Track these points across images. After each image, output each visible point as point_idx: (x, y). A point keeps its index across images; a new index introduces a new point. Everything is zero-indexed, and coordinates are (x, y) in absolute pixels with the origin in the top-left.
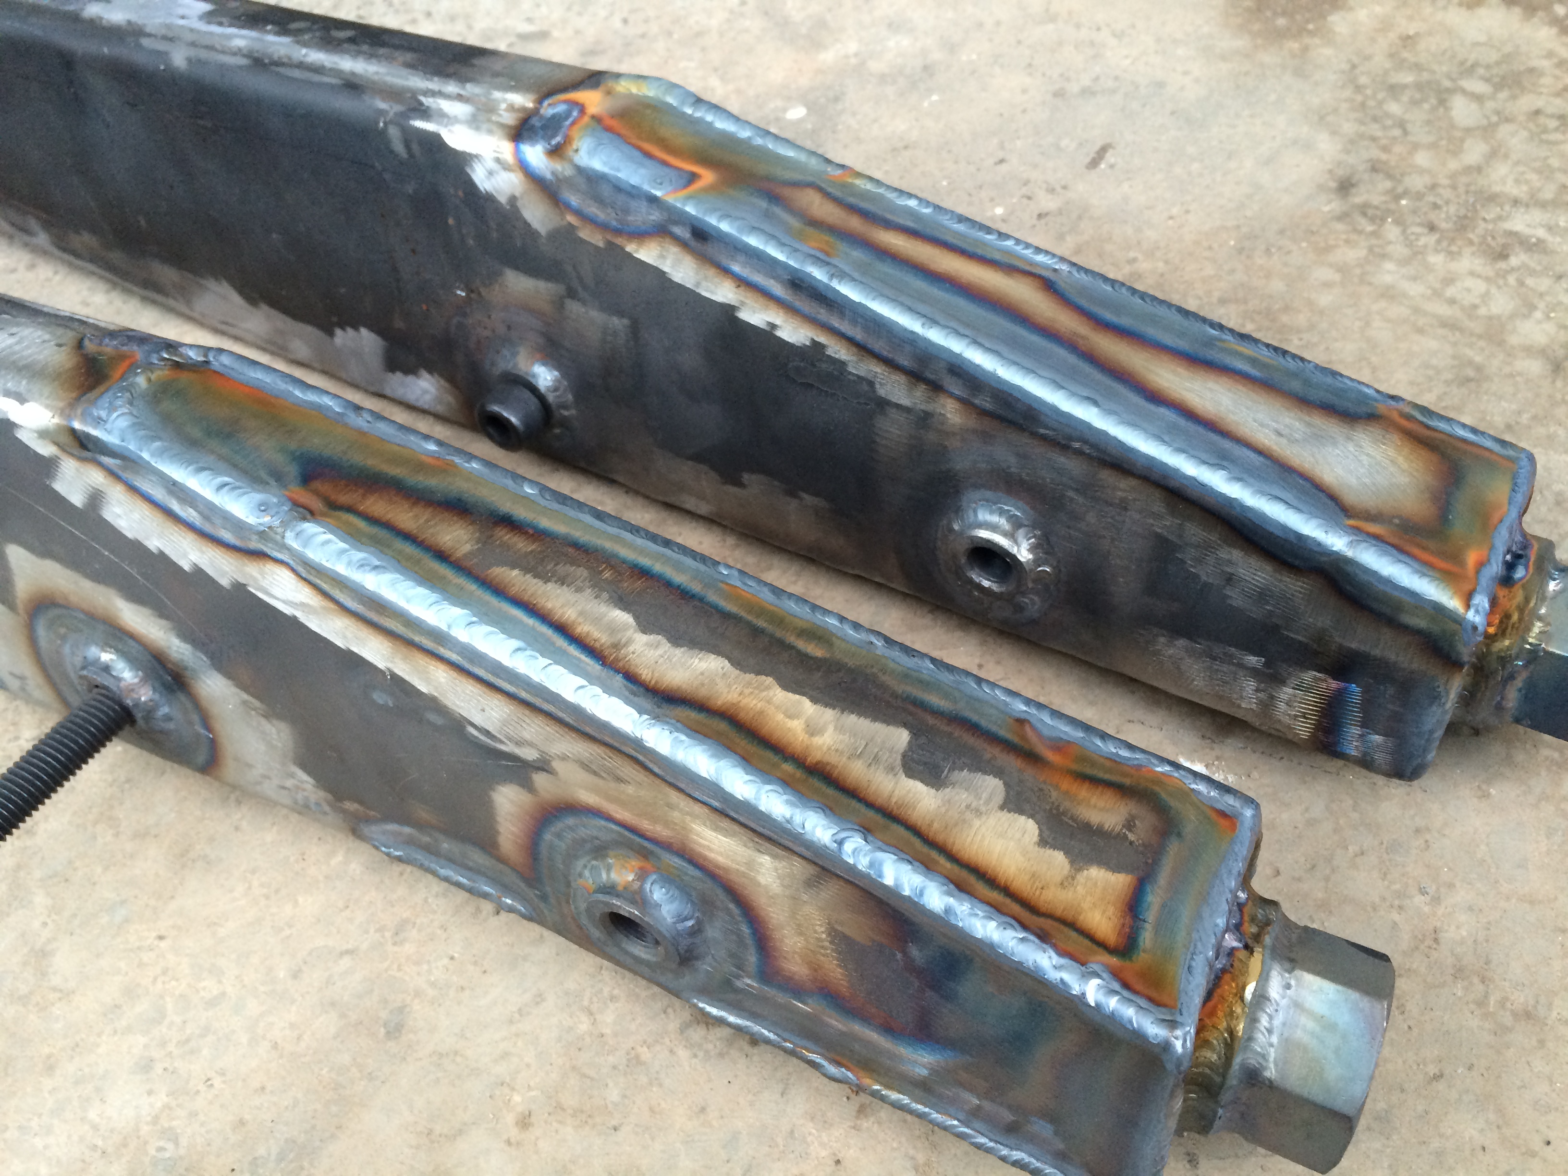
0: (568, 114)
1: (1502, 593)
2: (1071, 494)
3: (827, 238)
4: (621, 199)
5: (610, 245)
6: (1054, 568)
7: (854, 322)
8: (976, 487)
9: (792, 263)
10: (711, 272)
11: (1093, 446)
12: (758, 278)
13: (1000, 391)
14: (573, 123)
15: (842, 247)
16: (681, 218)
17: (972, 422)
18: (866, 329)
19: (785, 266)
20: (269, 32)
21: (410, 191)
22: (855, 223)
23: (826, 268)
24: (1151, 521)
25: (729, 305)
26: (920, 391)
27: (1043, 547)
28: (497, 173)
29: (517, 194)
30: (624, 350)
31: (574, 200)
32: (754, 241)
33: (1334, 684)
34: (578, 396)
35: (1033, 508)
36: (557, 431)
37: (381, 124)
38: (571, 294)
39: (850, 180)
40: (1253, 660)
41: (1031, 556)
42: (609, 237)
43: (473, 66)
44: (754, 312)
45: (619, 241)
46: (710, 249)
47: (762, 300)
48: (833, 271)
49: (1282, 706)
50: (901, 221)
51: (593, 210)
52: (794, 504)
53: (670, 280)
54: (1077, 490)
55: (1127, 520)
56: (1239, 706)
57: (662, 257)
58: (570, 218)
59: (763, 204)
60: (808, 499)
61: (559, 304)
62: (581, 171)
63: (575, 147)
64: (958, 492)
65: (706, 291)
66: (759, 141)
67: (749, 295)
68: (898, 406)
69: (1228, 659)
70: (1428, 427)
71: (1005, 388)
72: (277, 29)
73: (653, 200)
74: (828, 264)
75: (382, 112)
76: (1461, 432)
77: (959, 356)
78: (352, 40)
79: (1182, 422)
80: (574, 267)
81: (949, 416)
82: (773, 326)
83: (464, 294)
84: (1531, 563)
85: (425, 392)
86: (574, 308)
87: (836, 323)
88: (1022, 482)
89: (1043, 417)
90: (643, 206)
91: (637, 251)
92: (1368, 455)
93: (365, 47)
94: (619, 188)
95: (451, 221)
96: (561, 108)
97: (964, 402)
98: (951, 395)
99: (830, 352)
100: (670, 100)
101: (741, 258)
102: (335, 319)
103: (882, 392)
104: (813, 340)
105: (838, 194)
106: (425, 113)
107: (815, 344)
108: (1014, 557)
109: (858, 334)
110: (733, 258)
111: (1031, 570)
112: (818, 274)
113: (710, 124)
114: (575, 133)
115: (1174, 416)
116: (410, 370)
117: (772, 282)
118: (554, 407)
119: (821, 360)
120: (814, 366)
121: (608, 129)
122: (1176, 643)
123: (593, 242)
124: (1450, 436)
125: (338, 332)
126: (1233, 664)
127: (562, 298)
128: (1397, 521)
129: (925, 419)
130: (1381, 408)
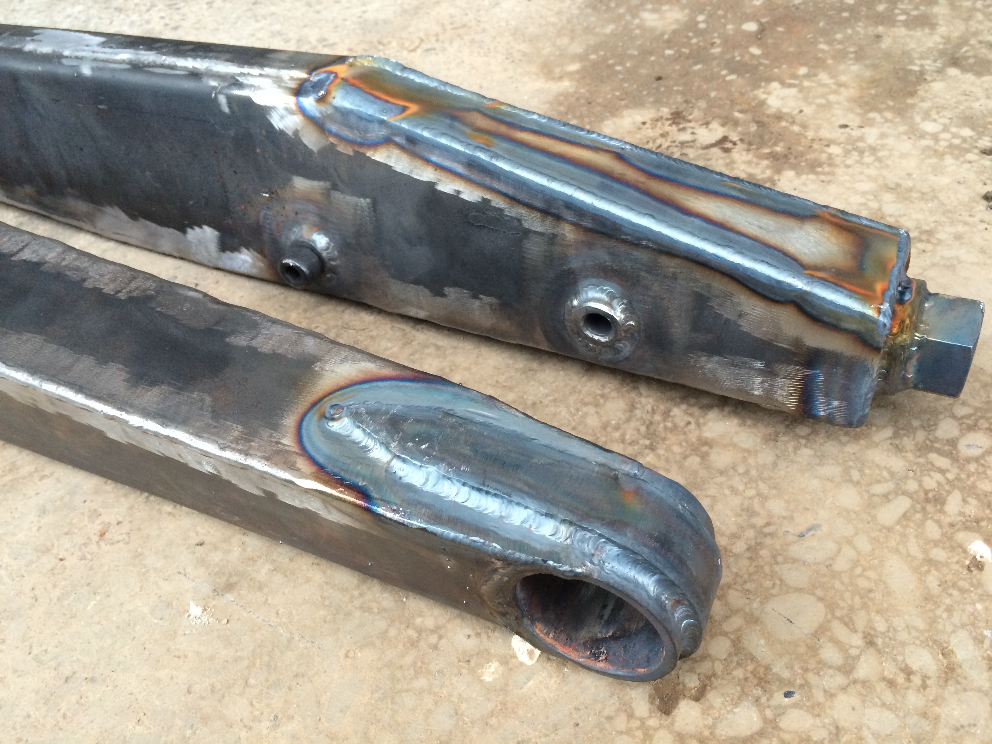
0: (327, 78)
1: (898, 308)
2: (643, 274)
3: (487, 137)
4: (362, 124)
5: (357, 153)
6: (636, 322)
7: (507, 184)
8: (586, 277)
9: (467, 151)
10: (419, 163)
11: (654, 242)
12: (448, 163)
13: (595, 214)
14: (332, 83)
15: (495, 141)
16: (399, 131)
17: (581, 237)
18: (514, 187)
19: (463, 154)
20: (142, 49)
21: (232, 135)
22: (503, 129)
23: (488, 153)
24: (691, 284)
25: (431, 182)
26: (549, 221)
27: (629, 309)
28: (286, 117)
29: (299, 129)
30: (368, 219)
31: (334, 128)
32: (443, 141)
33: (807, 372)
34: (341, 252)
35: (622, 286)
36: (329, 275)
37: (213, 95)
38: (335, 187)
39: (498, 107)
40: (758, 364)
41: (623, 316)
42: (356, 149)
43: (268, 58)
44: (447, 185)
45: (362, 150)
46: (418, 149)
47: (451, 177)
48: (492, 154)
49: (778, 391)
50: (530, 127)
51: (346, 133)
52: (477, 303)
53: (395, 171)
54: (646, 271)
55: (678, 286)
56: (752, 395)
57: (389, 157)
58: (332, 140)
59: (448, 121)
60: (486, 299)
61: (327, 194)
62: (336, 108)
63: (333, 96)
64: (576, 282)
65: (416, 175)
66: (443, 88)
67: (443, 174)
68: (536, 232)
69: (744, 365)
70: (846, 220)
71: (599, 213)
72: (145, 47)
73: (382, 122)
74: (488, 151)
75: (214, 88)
76: (865, 222)
77: (571, 197)
78: (193, 50)
79: (705, 225)
80: (335, 170)
81: (567, 235)
82: (459, 192)
83: (267, 195)
84: (914, 290)
85: (245, 262)
86: (336, 195)
87: (496, 185)
88: (613, 271)
89: (624, 229)
90: (376, 126)
91: (373, 155)
92: (813, 236)
93: (200, 53)
94: (361, 117)
95: (258, 150)
96: (323, 76)
97: (576, 225)
98: (567, 221)
99: (493, 204)
100: (388, 68)
101: (437, 152)
102: (186, 222)
103: (526, 225)
104: (483, 197)
105: (492, 114)
106: (240, 85)
107: (484, 200)
108: (612, 317)
109: (510, 191)
110: (432, 153)
111: (623, 325)
112: (483, 156)
113: (412, 80)
114: (333, 88)
115: (700, 222)
116: (235, 249)
117: (456, 164)
118: (326, 260)
119: (488, 210)
120: (484, 213)
121: (353, 85)
122: (712, 359)
123: (346, 152)
124: (860, 224)
125: (189, 230)
126: (747, 368)
127: (328, 190)
128: (833, 270)
129: (552, 239)
130: (818, 211)
